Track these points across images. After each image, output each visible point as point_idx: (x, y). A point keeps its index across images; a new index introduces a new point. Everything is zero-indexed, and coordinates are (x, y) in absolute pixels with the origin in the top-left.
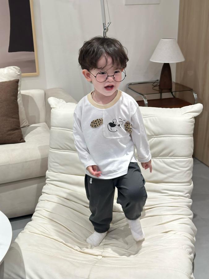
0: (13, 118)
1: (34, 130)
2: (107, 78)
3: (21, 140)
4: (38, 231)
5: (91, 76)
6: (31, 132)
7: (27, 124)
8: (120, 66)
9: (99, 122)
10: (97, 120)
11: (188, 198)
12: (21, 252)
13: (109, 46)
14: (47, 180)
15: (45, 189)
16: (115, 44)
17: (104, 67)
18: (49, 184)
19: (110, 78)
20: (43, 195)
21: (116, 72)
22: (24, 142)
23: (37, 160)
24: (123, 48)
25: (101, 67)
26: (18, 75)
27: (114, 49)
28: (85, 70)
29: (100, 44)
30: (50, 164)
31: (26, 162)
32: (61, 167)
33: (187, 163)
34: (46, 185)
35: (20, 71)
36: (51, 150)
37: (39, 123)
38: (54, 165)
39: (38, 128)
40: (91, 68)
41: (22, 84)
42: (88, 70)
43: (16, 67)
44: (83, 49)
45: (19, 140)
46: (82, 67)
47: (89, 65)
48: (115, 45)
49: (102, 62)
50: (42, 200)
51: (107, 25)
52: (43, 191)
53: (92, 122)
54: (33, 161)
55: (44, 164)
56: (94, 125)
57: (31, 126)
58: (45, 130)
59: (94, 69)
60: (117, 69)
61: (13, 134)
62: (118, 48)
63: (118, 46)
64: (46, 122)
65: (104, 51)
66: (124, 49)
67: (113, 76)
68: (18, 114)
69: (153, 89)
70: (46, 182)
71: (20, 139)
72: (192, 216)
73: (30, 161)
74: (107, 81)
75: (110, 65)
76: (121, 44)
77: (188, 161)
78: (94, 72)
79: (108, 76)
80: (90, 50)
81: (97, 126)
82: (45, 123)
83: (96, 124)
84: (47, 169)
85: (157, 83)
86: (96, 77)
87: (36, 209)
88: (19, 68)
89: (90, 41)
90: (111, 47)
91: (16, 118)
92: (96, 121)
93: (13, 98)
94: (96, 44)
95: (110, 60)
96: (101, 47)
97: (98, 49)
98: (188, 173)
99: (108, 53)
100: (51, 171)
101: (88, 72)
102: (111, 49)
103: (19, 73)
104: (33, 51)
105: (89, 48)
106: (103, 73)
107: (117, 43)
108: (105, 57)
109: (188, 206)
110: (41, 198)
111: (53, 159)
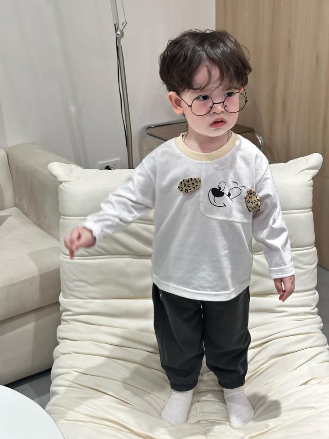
2: (211, 107)
5: (183, 104)
8: (235, 83)
9: (193, 184)
10: (191, 179)
13: (213, 45)
14: (63, 314)
16: (225, 40)
17: (205, 87)
20: (63, 343)
21: (230, 95)
24: (241, 49)
25: (199, 86)
27: (224, 51)
28: (172, 93)
30: (67, 283)
32: (90, 288)
34: (62, 323)
38: (77, 286)
40: (182, 89)
42: (178, 94)
44: (166, 54)
47: (178, 83)
48: (225, 44)
49: (201, 76)
52: (59, 334)
53: (181, 183)
56: (185, 189)
59: (187, 90)
60: (229, 88)
62: (231, 49)
63: (230, 44)
65: (204, 55)
67: (223, 102)
70: (63, 318)
74: (212, 112)
75: (216, 81)
76: (236, 41)
78: (188, 97)
79: (214, 103)
80: (179, 55)
81: (189, 191)
83: (188, 186)
86: (190, 106)
89: (180, 37)
90: (218, 47)
92: (188, 181)
95: (216, 72)
96: (200, 49)
97: (194, 51)
99: (212, 60)
100: (72, 297)
101: (178, 97)
102: (218, 52)
105: (178, 51)
107: (229, 39)
108: (207, 66)
110: (58, 349)
111: (75, 275)
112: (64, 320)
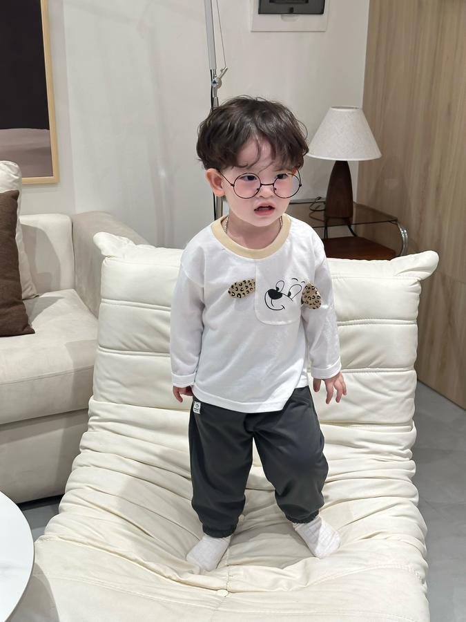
0: (6, 278)
1: (51, 304)
2: (258, 190)
3: (24, 328)
4: (80, 536)
5: (225, 183)
6: (45, 311)
7: (34, 292)
8: (288, 163)
9: (247, 287)
10: (245, 281)
11: (408, 459)
12: (49, 585)
13: (265, 117)
14: (91, 419)
15: (87, 439)
16: (279, 114)
17: (253, 165)
18: (97, 429)
19: (267, 190)
20: (84, 453)
21: (280, 177)
22: (32, 332)
23: (66, 374)
24: (297, 124)
25: (245, 164)
26: (16, 181)
27: (277, 128)
28: (211, 170)
29: (246, 114)
30: (99, 383)
31: (40, 378)
32: (123, 390)
33: (407, 380)
34: (90, 429)
35: (18, 172)
36: (100, 352)
37: (58, 289)
38: (110, 386)
39: (60, 300)
40: (225, 166)
41: (23, 201)
42: (219, 170)
43: (10, 163)
44: (208, 122)
45: (20, 330)
46: (204, 163)
47: (220, 158)
48: (279, 117)
49: (249, 152)
50: (81, 466)
51: (218, 74)
52: (83, 443)
53: (232, 287)
54: (56, 375)
55: (84, 383)
56: (236, 293)
57: (42, 296)
58: (76, 305)
59: (230, 167)
60: (281, 169)
61: (7, 314)
62: (285, 123)
63: (285, 119)
64: (75, 288)
65: (254, 129)
66: (300, 125)
67: (273, 184)
68: (18, 269)
69: (312, 217)
70: (90, 423)
71: (21, 326)
72: (416, 499)
73: (49, 377)
74: (258, 196)
75: (266, 159)
76: (292, 115)
77: (409, 377)
78: (230, 174)
79: (261, 185)
80: (224, 125)
81: (242, 295)
82: (72, 290)
83: (241, 290)
84: (90, 393)
85: (318, 204)
86: (233, 185)
87: (69, 485)
88: (17, 166)
89: (225, 105)
90: (271, 120)
91: (13, 279)
92: (241, 285)
93: (7, 233)
94: (236, 114)
95: (266, 149)
96: (249, 120)
97: (242, 124)
98: (409, 404)
99: (263, 134)
100: (102, 399)
101: (218, 175)
102: (271, 126)
103: (17, 178)
104: (48, 128)
105: (222, 121)
106: (251, 178)
107: (285, 113)
108: (257, 141)
109: (408, 475)
110: (78, 460)
111: (108, 372)
112: (91, 427)
